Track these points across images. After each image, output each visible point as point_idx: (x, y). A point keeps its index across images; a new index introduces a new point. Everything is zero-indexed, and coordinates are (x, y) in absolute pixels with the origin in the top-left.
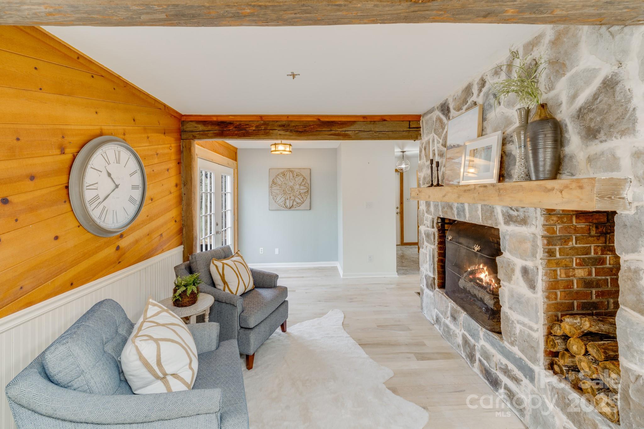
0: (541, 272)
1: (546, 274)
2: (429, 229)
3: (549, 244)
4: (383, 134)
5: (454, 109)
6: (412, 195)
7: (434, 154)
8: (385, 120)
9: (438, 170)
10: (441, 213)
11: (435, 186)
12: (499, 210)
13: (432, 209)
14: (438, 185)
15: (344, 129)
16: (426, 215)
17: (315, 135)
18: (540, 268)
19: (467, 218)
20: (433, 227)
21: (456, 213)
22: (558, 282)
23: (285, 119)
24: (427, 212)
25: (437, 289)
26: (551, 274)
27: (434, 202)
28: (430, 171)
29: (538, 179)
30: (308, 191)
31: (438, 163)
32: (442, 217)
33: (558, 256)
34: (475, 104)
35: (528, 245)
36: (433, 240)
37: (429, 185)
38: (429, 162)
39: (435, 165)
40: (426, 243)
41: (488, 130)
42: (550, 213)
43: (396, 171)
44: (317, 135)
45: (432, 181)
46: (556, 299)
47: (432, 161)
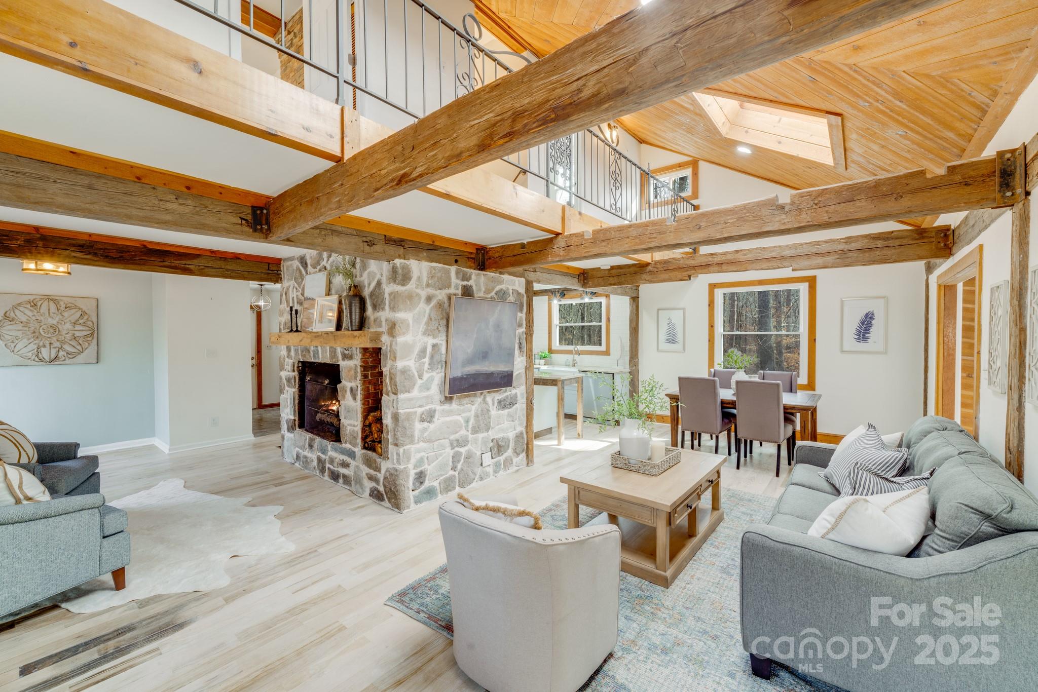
0: (360, 388)
1: (362, 390)
2: (290, 373)
3: (364, 371)
4: (237, 273)
5: (311, 266)
6: (271, 340)
7: (293, 303)
8: (239, 259)
9: (297, 318)
10: (300, 357)
11: (295, 332)
12: (339, 350)
13: (293, 353)
14: (297, 331)
15: (184, 262)
16: (287, 360)
17: (139, 264)
18: (359, 386)
19: (321, 360)
20: (294, 371)
21: (312, 356)
22: (369, 394)
23: (86, 238)
24: (287, 357)
25: (297, 429)
26: (365, 390)
27: (294, 346)
28: (290, 317)
29: (352, 330)
30: (92, 334)
31: (296, 311)
32: (301, 360)
33: (370, 378)
34: (325, 268)
35: (352, 372)
36: (293, 383)
37: (289, 330)
38: (289, 309)
39: (293, 313)
40: (287, 388)
41: (333, 291)
42: (365, 350)
43: (251, 308)
44: (142, 265)
45: (292, 327)
46: (368, 404)
47: (291, 308)
